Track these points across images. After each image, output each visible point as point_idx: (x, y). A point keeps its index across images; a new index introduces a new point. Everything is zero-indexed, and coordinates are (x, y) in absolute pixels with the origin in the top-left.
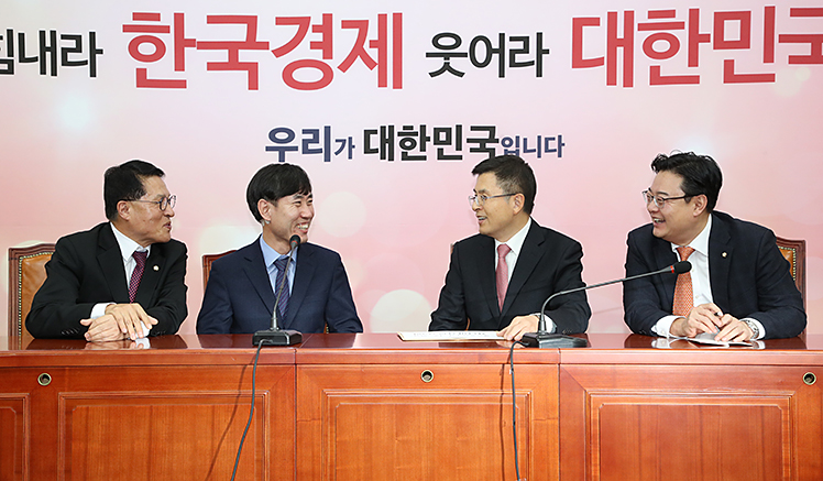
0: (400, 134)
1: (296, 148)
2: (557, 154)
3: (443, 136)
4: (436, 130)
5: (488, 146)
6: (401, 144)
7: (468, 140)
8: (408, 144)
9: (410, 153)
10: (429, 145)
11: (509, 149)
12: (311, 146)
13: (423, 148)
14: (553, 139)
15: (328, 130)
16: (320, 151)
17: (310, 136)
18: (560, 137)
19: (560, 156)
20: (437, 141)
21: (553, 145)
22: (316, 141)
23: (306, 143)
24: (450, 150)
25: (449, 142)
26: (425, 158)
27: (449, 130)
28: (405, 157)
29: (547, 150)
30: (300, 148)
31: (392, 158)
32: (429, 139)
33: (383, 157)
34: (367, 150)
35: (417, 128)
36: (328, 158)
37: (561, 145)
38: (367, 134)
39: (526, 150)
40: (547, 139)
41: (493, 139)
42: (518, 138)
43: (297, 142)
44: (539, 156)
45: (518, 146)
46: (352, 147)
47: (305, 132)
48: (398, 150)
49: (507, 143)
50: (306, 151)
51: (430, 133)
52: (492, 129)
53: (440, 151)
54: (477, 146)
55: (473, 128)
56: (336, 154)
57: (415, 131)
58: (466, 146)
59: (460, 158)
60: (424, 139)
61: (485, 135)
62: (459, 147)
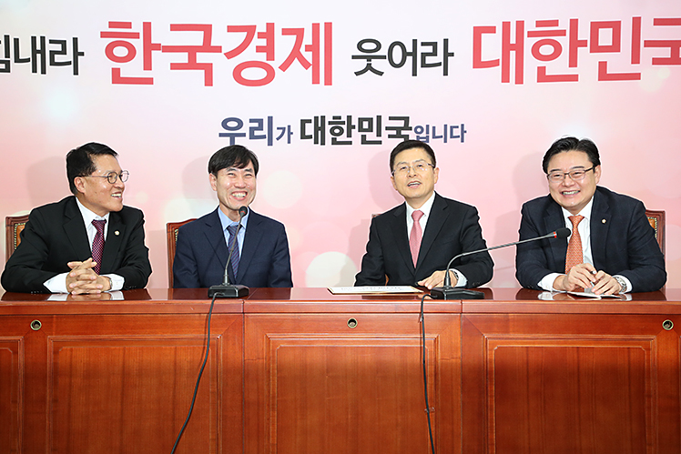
0: (330, 123)
1: (244, 135)
2: (460, 139)
3: (366, 125)
4: (361, 120)
5: (403, 133)
6: (332, 131)
7: (387, 128)
8: (337, 131)
9: (339, 139)
10: (355, 132)
11: (421, 136)
12: (257, 133)
13: (349, 135)
14: (457, 127)
15: (270, 119)
16: (264, 137)
17: (256, 125)
18: (463, 125)
19: (462, 141)
20: (361, 129)
21: (457, 132)
22: (260, 128)
23: (252, 130)
24: (371, 136)
25: (370, 129)
26: (350, 143)
27: (370, 120)
28: (334, 142)
29: (452, 137)
30: (248, 135)
31: (323, 143)
32: (354, 127)
33: (316, 142)
34: (303, 136)
35: (344, 119)
36: (270, 143)
37: (463, 132)
38: (304, 122)
39: (434, 137)
40: (452, 128)
41: (407, 127)
42: (428, 126)
43: (245, 129)
44: (445, 141)
45: (428, 133)
46: (290, 133)
47: (251, 121)
48: (329, 137)
49: (419, 130)
50: (252, 137)
51: (355, 122)
52: (406, 119)
53: (364, 137)
54: (394, 132)
55: (391, 118)
56: (278, 139)
57: (342, 120)
58: (385, 133)
59: (380, 142)
60: (351, 127)
61: (401, 124)
62: (379, 134)
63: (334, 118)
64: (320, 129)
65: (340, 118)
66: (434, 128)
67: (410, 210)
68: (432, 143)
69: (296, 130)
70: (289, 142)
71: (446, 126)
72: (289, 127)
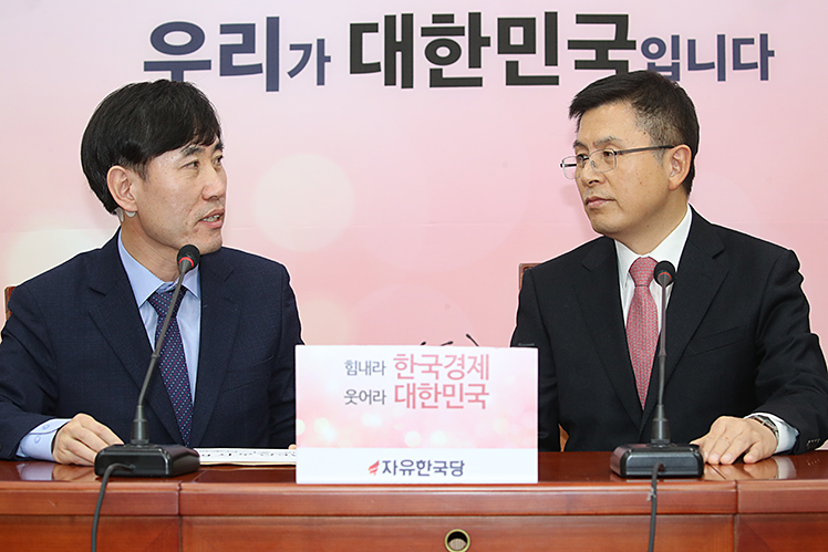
0: (426, 32)
1: (206, 65)
2: (758, 71)
3: (517, 36)
4: (505, 25)
5: (614, 55)
6: (430, 53)
7: (573, 45)
8: (443, 52)
9: (449, 72)
10: (489, 54)
11: (659, 62)
12: (239, 60)
13: (475, 62)
14: (751, 41)
15: (273, 24)
16: (256, 69)
17: (237, 39)
18: (764, 38)
19: (764, 76)
20: (505, 47)
21: (750, 54)
22: (248, 46)
23: (227, 52)
24: (531, 64)
25: (528, 47)
26: (477, 82)
27: (528, 25)
28: (437, 80)
29: (738, 65)
30: (216, 65)
31: (408, 82)
32: (487, 42)
33: (390, 81)
34: (358, 66)
35: (462, 21)
36: (273, 85)
37: (766, 53)
38: (357, 31)
39: (693, 66)
40: (737, 43)
41: (622, 42)
42: (675, 39)
43: (210, 51)
44: (722, 77)
45: (676, 55)
46: (323, 59)
47: (226, 29)
48: (422, 67)
49: (654, 48)
50: (228, 69)
51: (489, 29)
52: (621, 22)
53: (512, 68)
54: (590, 55)
55: (581, 19)
56: (292, 74)
57: (457, 24)
58: (566, 56)
59: (554, 81)
60: (478, 42)
61: (607, 32)
62: (551, 59)
63: (436, 18)
64: (399, 46)
65: (450, 18)
66: (692, 44)
67: (626, 257)
68: (689, 82)
69: (339, 51)
70: (321, 81)
71: (721, 39)
72: (321, 43)
